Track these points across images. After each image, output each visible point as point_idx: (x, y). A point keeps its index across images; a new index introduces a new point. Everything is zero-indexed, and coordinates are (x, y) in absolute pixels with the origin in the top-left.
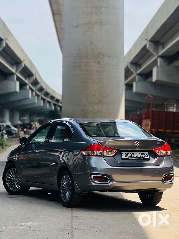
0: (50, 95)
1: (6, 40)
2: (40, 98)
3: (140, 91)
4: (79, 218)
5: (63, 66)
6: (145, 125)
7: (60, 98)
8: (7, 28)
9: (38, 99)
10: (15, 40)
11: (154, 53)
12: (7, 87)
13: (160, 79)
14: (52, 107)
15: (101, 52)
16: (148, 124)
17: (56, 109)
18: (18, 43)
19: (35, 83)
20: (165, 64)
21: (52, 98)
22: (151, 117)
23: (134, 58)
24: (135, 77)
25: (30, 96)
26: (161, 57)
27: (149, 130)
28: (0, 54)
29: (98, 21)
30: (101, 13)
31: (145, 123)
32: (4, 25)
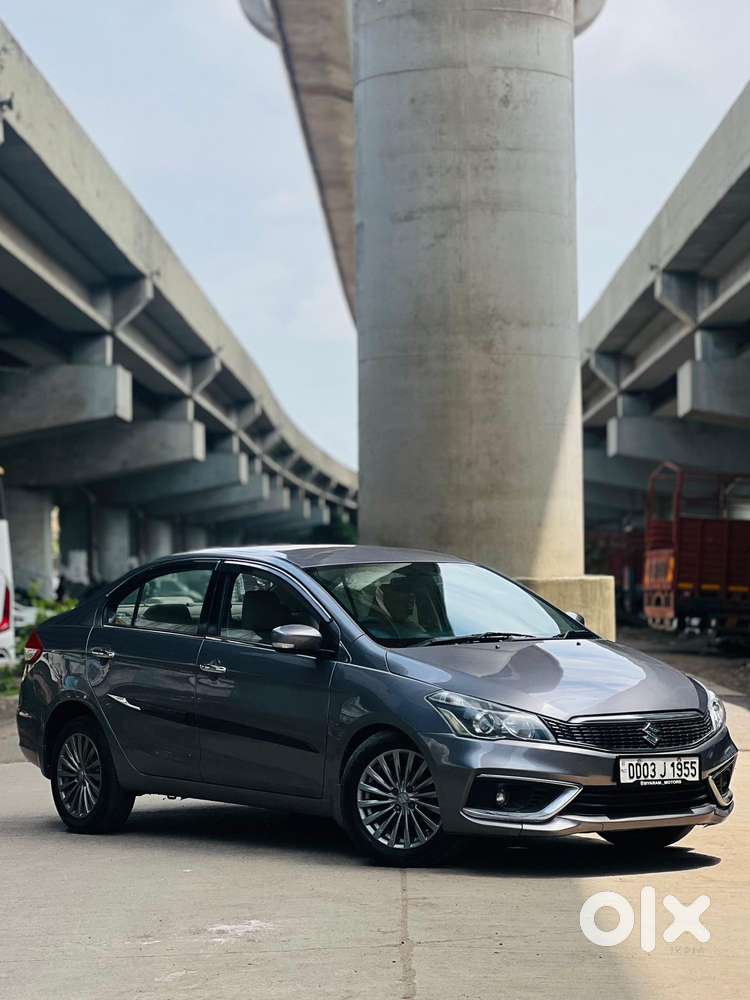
0: (314, 472)
1: (155, 278)
2: (279, 481)
3: (633, 449)
4: (431, 905)
5: (361, 362)
6: (654, 571)
7: (350, 481)
8: (158, 233)
9: (272, 486)
10: (188, 277)
11: (682, 315)
12: (163, 445)
13: (705, 406)
14: (321, 512)
15: (494, 310)
16: (666, 566)
17: (334, 518)
18: (198, 289)
19: (262, 428)
20: (719, 352)
21: (323, 480)
22: (674, 540)
23: (611, 335)
24: (614, 402)
25: (244, 475)
26: (707, 327)
27: (669, 587)
28: (135, 326)
29: (483, 198)
30: (492, 168)
31: (654, 562)
32: (146, 226)
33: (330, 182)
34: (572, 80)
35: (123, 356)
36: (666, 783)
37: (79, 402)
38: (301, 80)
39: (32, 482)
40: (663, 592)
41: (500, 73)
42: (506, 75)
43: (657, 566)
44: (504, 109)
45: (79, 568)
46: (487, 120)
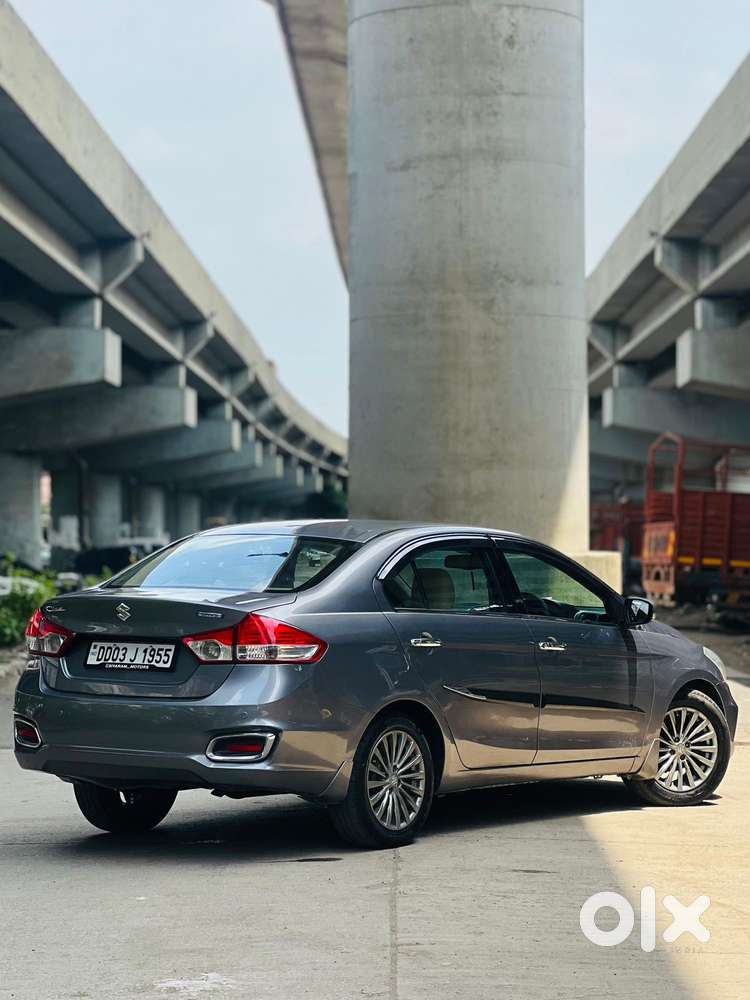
0: (307, 441)
1: (145, 239)
2: (273, 449)
3: (628, 420)
4: (424, 953)
5: (353, 321)
6: (653, 544)
7: (341, 449)
8: (148, 194)
9: (265, 453)
10: (180, 241)
11: (682, 284)
12: (153, 412)
13: (704, 376)
14: (314, 480)
15: (496, 266)
16: (666, 540)
17: (327, 487)
18: (190, 253)
19: (255, 395)
20: (720, 321)
21: (316, 448)
22: (675, 513)
23: (608, 304)
24: (609, 372)
25: (236, 442)
26: (708, 295)
27: (669, 561)
28: (125, 289)
29: (484, 146)
30: (495, 114)
31: (653, 534)
32: (136, 185)
33: (325, 150)
34: (582, 21)
35: (112, 319)
37: (66, 366)
38: (297, 43)
39: (22, 447)
40: (663, 566)
41: (505, 11)
42: (511, 13)
43: (656, 539)
44: (509, 51)
45: (69, 535)
46: (492, 62)
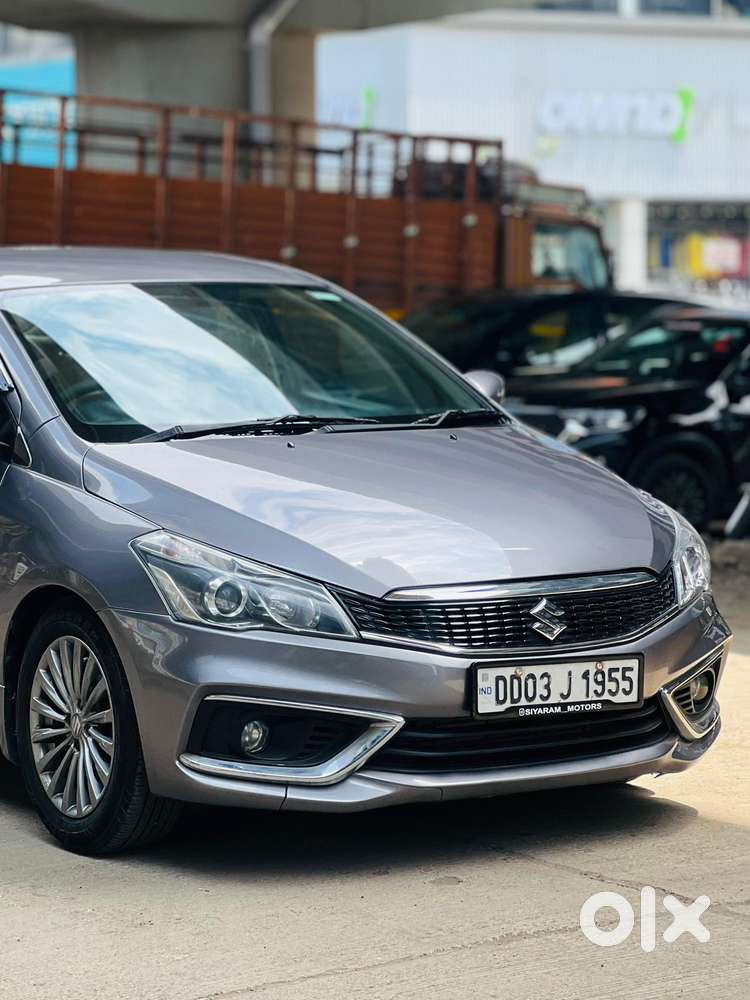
36: (570, 709)
